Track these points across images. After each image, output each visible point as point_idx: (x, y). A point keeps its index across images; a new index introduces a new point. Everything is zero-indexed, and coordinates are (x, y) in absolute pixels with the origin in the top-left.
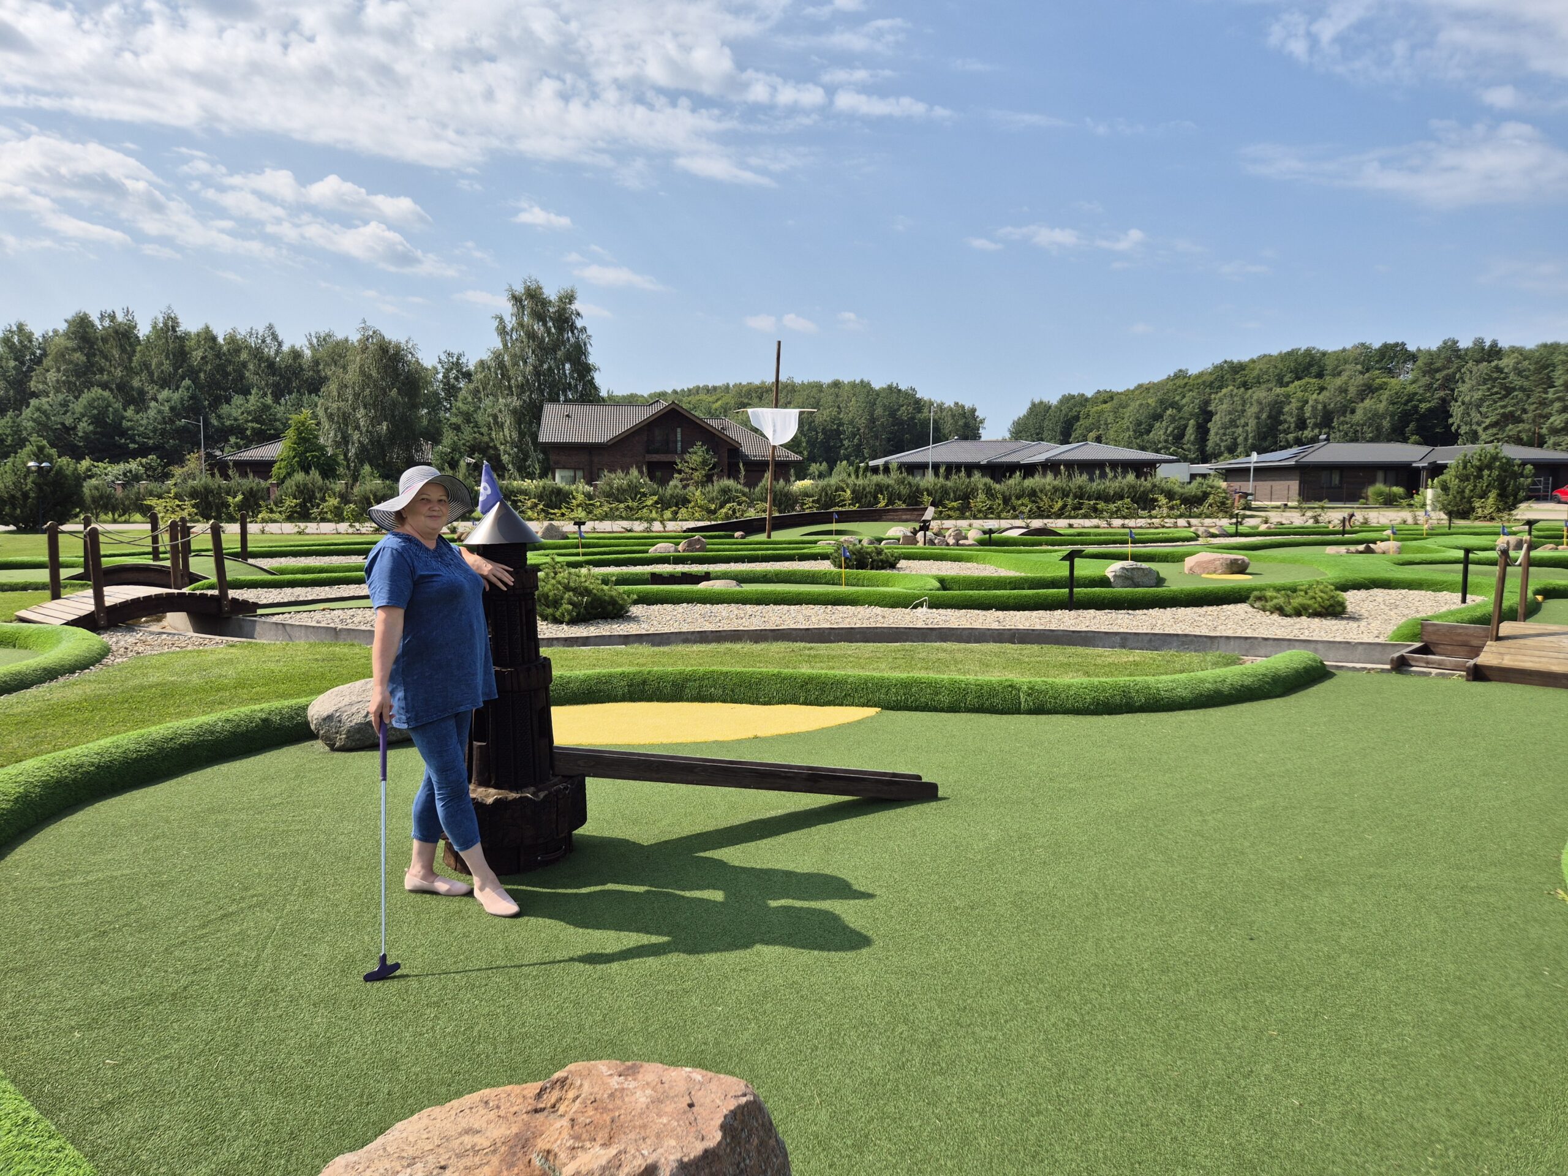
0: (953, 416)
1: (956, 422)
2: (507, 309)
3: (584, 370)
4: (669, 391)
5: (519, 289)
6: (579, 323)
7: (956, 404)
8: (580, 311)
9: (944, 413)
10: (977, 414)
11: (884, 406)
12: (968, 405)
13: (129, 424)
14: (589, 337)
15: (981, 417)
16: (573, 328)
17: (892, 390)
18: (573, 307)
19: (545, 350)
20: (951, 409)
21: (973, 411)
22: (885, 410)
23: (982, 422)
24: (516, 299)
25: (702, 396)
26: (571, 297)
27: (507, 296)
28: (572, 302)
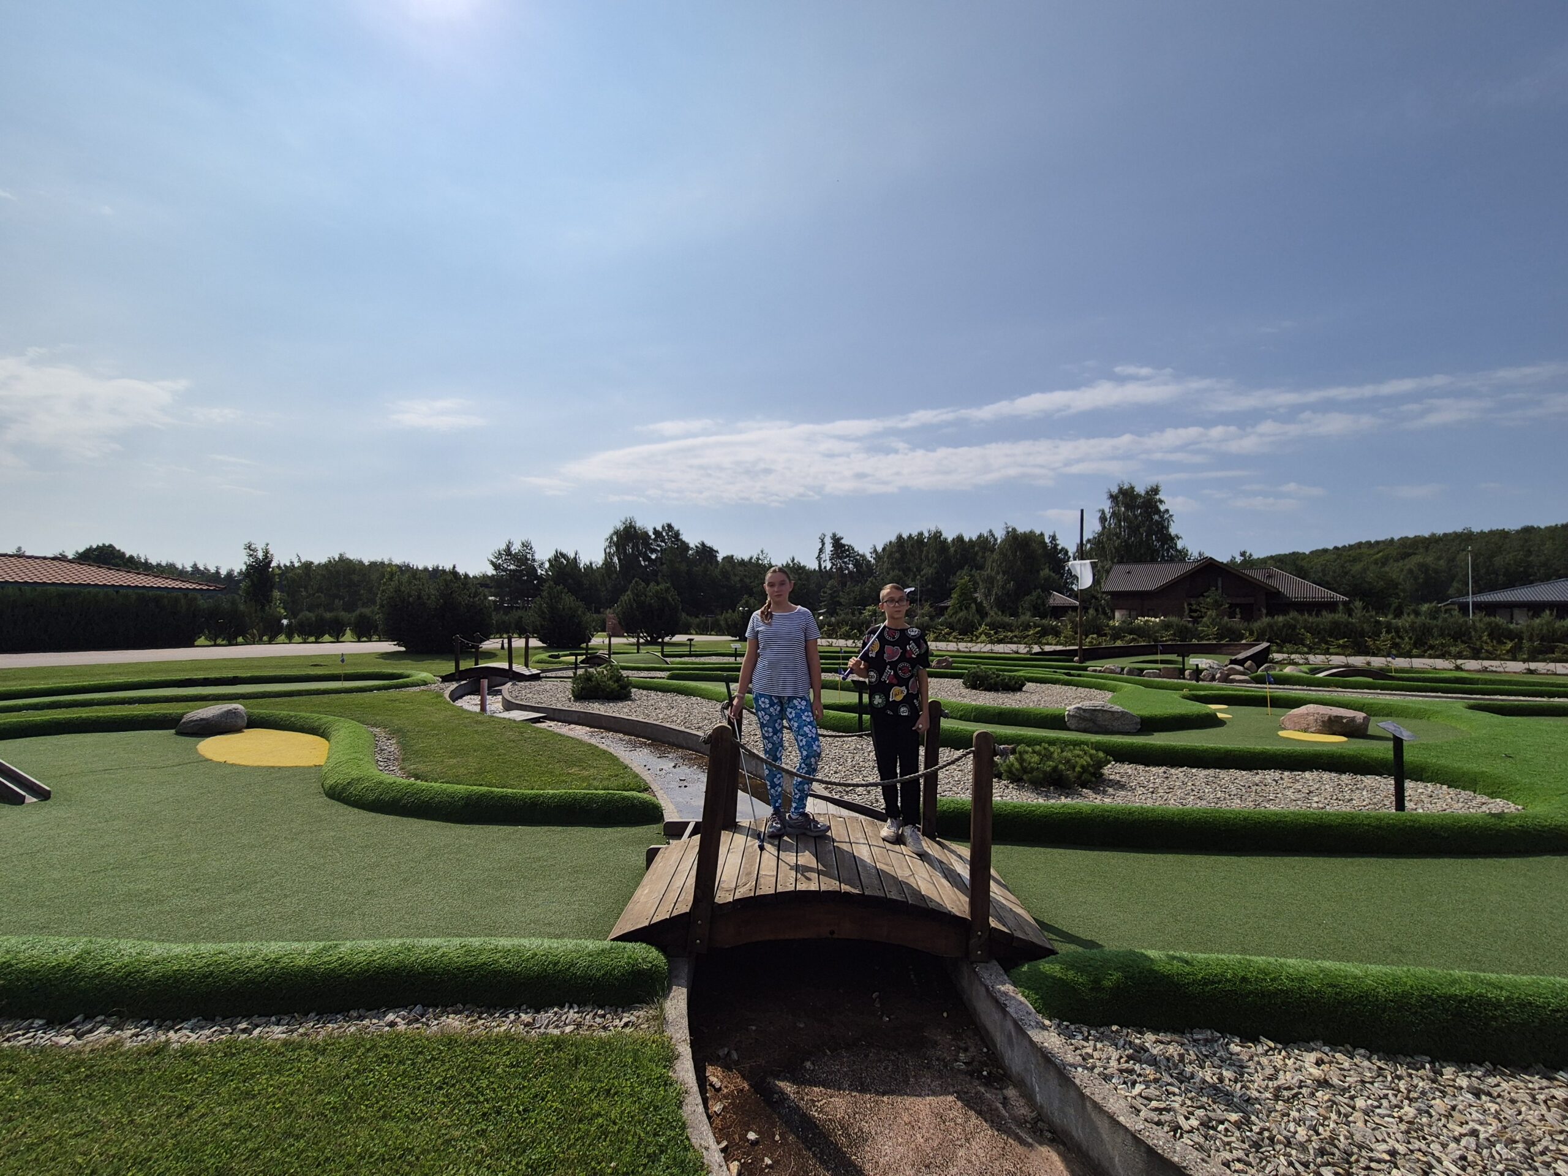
2: (1107, 505)
3: (1169, 540)
5: (1115, 490)
6: (1162, 508)
8: (1162, 499)
14: (1171, 516)
16: (1158, 511)
18: (1158, 497)
19: (1134, 529)
24: (1113, 498)
25: (1364, 550)
26: (1155, 491)
27: (1106, 496)
28: (1156, 494)
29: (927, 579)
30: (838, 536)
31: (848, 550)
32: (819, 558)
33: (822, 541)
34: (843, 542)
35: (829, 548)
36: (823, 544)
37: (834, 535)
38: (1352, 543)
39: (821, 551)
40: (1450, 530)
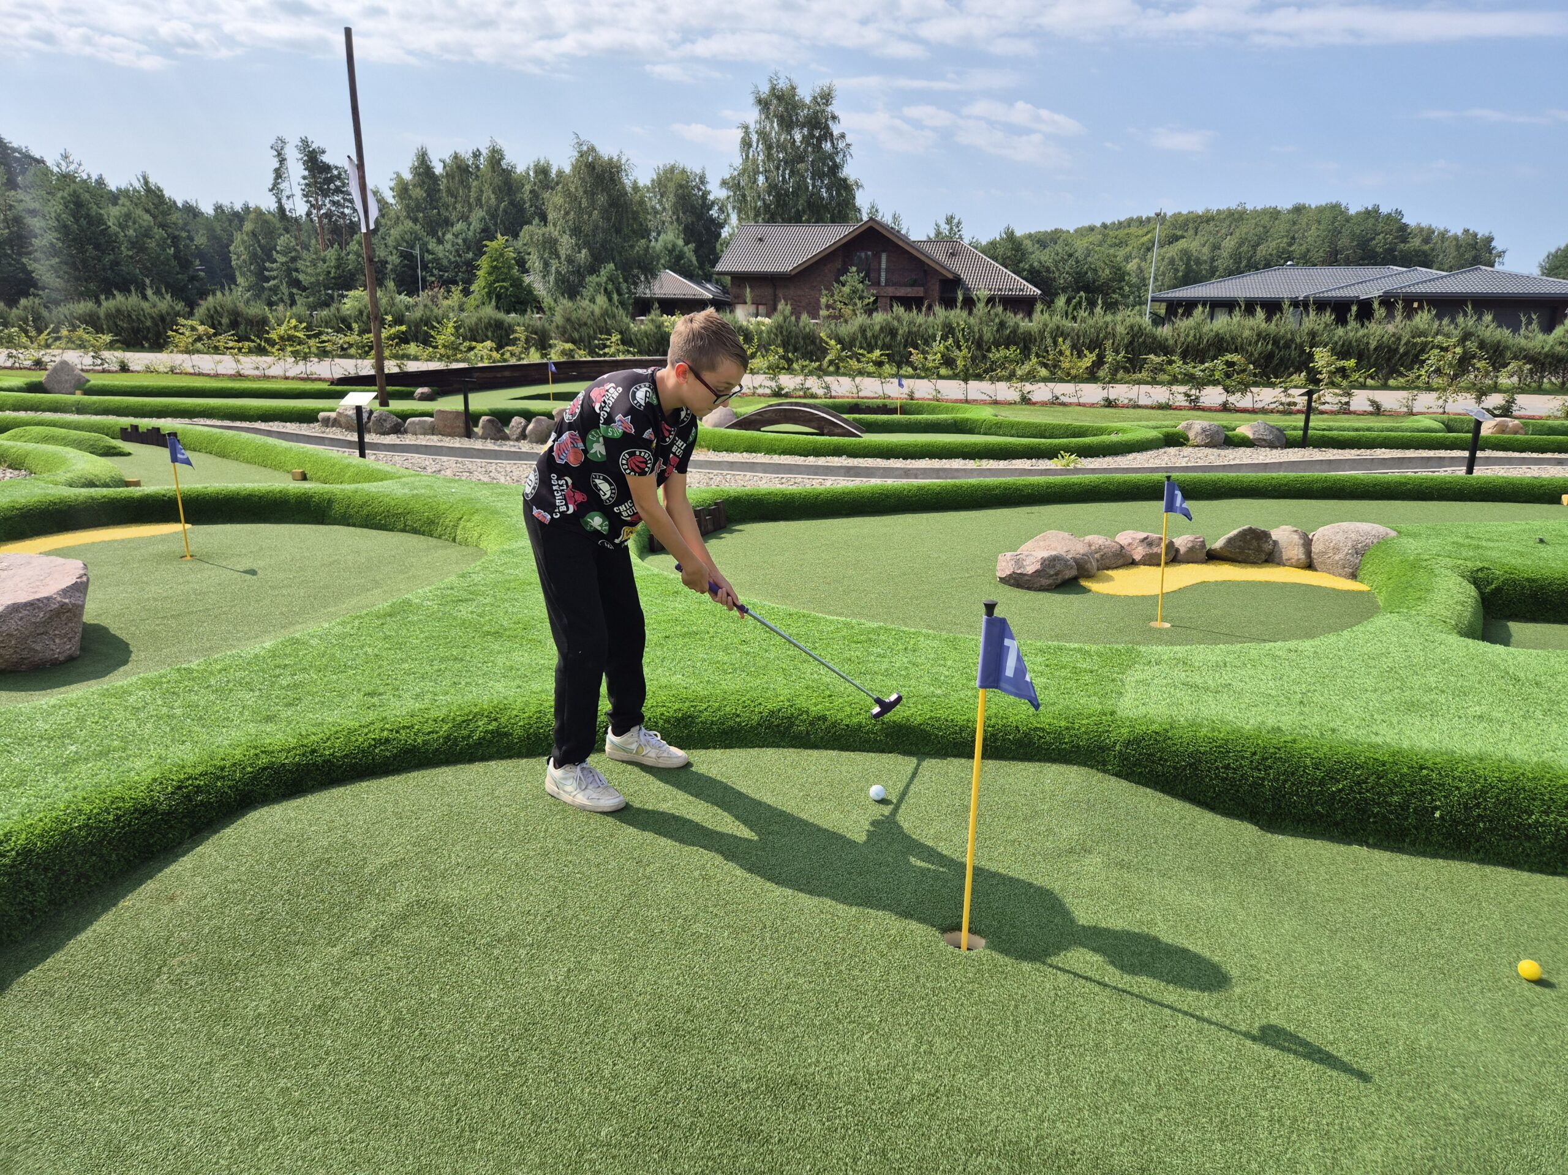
0: (1458, 247)
1: (1462, 255)
2: (752, 116)
4: (1098, 225)
6: (836, 129)
7: (1466, 231)
8: (836, 113)
9: (1446, 244)
10: (1493, 244)
11: (1353, 235)
12: (1482, 232)
13: (430, 257)
14: (848, 146)
15: (1500, 248)
16: (829, 135)
17: (1372, 214)
18: (829, 109)
19: (791, 166)
20: (1456, 238)
21: (1490, 239)
22: (1353, 240)
23: (1500, 255)
24: (763, 104)
26: (826, 97)
27: (751, 100)
28: (827, 104)
29: (464, 240)
30: (314, 146)
31: (339, 177)
32: (275, 188)
33: (279, 154)
34: (325, 158)
35: (297, 171)
36: (282, 161)
37: (305, 143)
38: (1122, 219)
39: (278, 174)
40: (1223, 207)
